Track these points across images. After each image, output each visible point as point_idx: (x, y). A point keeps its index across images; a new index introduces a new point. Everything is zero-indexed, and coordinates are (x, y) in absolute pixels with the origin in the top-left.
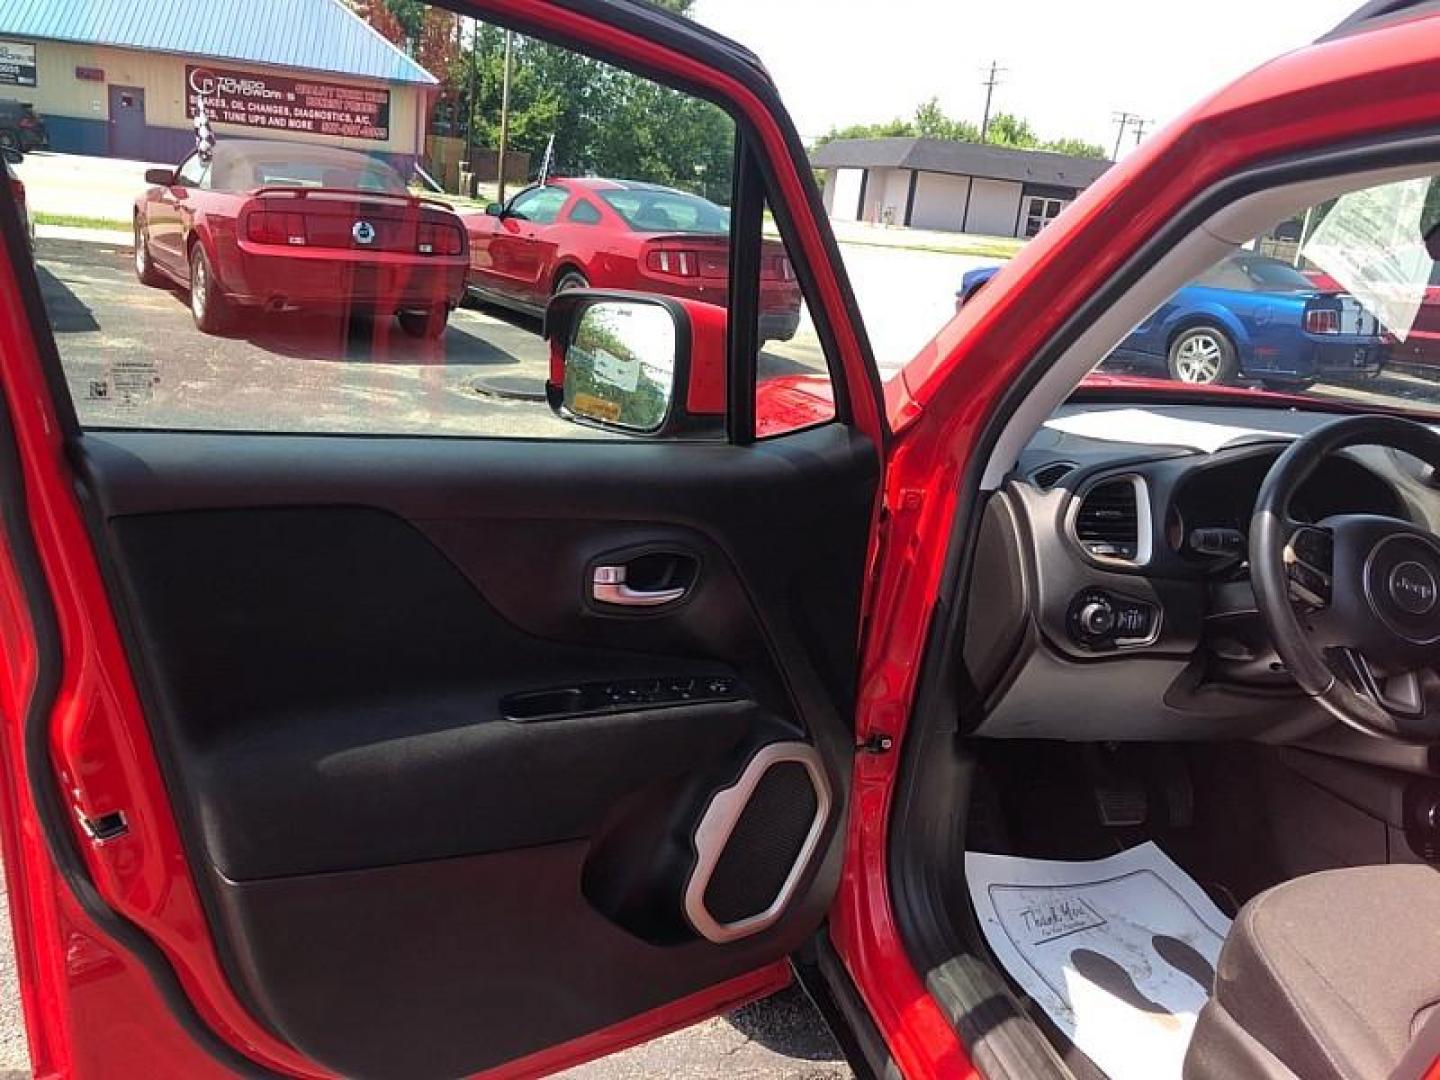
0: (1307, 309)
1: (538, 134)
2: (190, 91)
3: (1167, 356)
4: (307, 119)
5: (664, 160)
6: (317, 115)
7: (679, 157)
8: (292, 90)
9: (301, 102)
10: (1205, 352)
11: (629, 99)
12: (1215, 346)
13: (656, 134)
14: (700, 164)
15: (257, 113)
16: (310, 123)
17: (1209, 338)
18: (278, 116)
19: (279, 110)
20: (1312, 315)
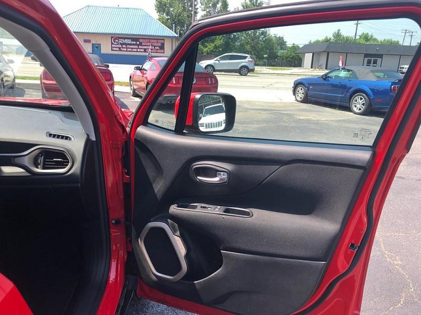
0: (392, 85)
1: (217, 49)
2: (112, 43)
3: (350, 103)
4: (142, 49)
6: (145, 47)
7: (259, 53)
8: (138, 41)
9: (141, 44)
10: (361, 101)
11: (244, 37)
12: (363, 99)
14: (265, 55)
15: (129, 48)
16: (143, 50)
17: (362, 97)
18: (135, 48)
19: (135, 47)
20: (393, 87)
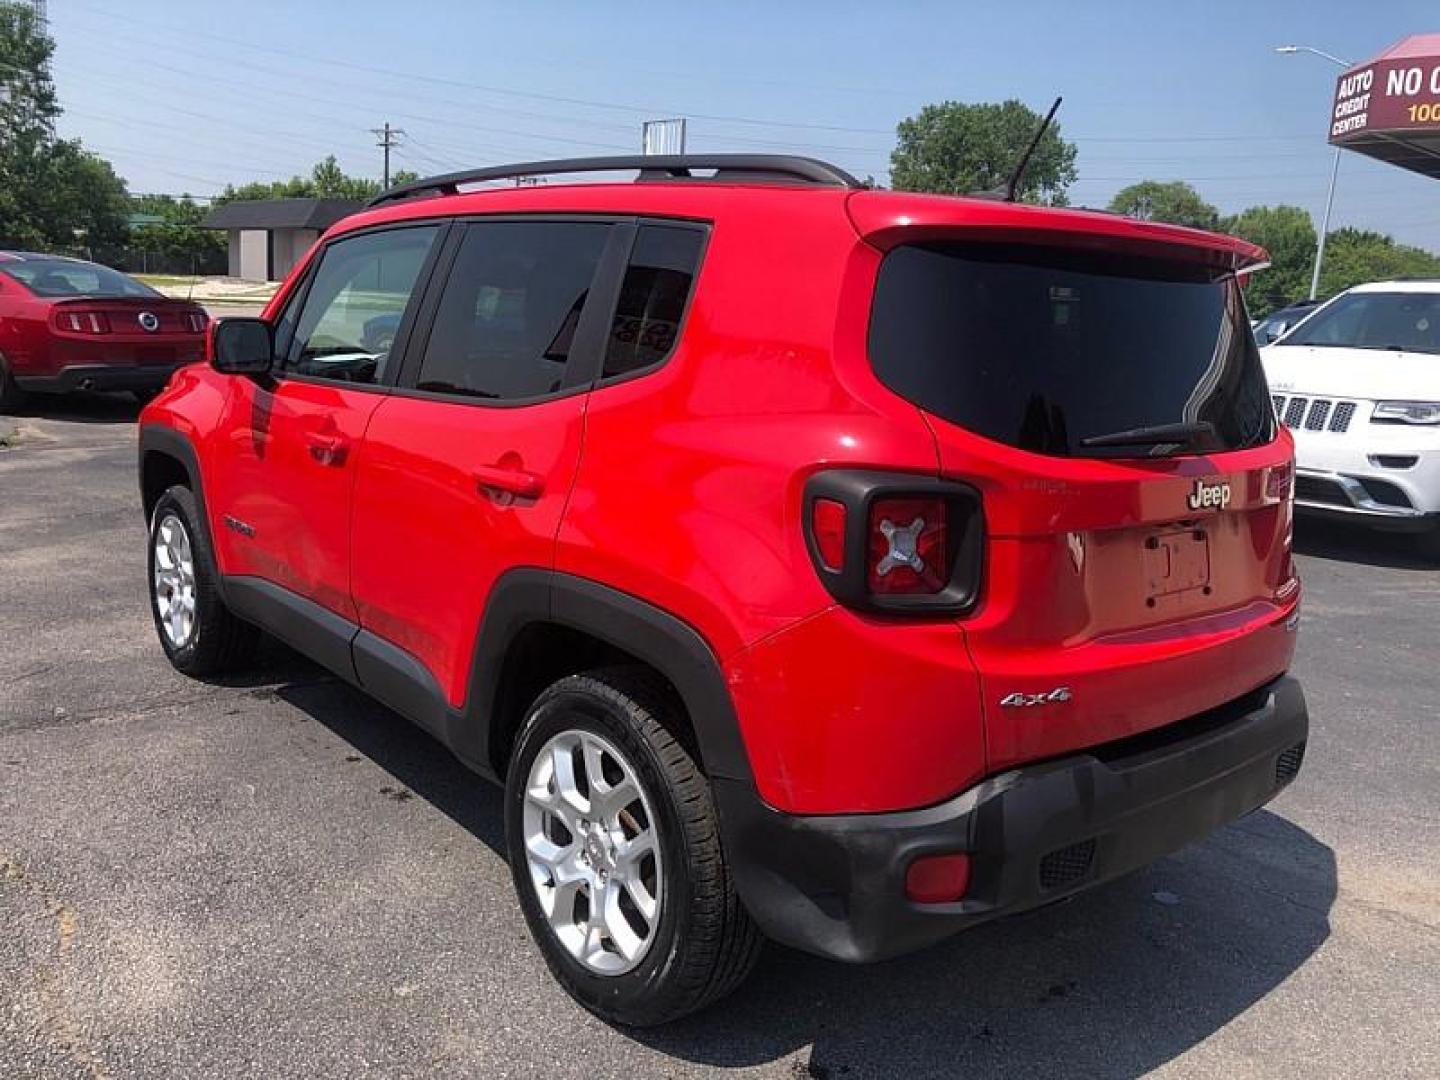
5: (35, 224)
7: (53, 221)
13: (20, 197)
14: (80, 228)
